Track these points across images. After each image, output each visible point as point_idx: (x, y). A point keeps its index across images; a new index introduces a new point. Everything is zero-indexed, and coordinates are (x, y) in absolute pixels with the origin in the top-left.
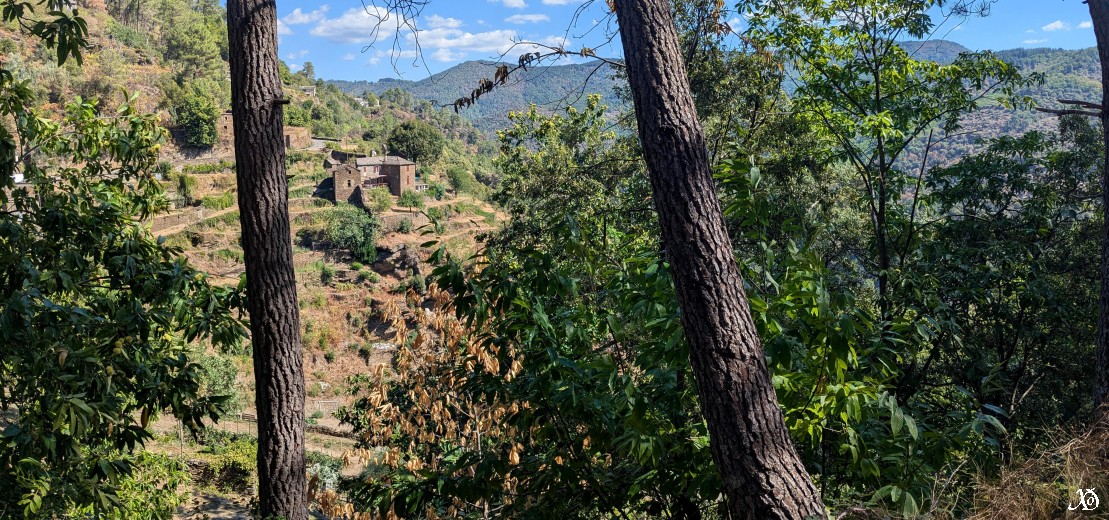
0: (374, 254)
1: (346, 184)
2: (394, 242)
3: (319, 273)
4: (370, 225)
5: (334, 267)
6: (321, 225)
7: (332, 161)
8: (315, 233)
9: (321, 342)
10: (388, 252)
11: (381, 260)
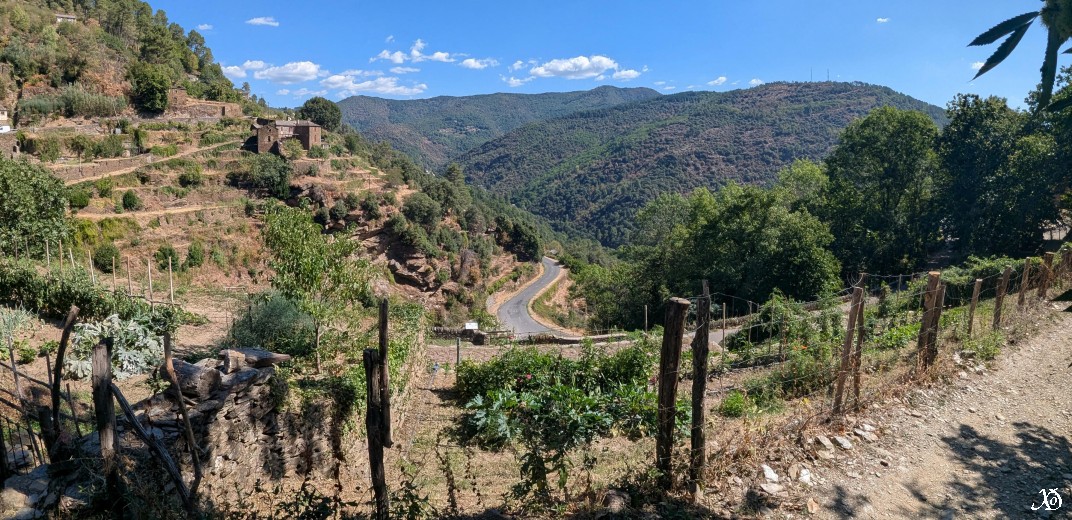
0: (288, 191)
2: (304, 182)
3: (243, 206)
4: (285, 168)
5: (255, 201)
6: (245, 168)
7: (257, 126)
8: (241, 174)
10: (299, 190)
11: (292, 196)
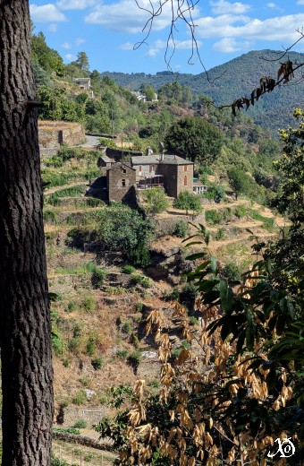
0: (146, 257)
1: (120, 184)
2: (170, 246)
3: (89, 275)
4: (144, 227)
5: (107, 269)
6: (93, 226)
7: (106, 159)
8: (87, 233)
9: (88, 347)
10: (162, 256)
11: (154, 265)
